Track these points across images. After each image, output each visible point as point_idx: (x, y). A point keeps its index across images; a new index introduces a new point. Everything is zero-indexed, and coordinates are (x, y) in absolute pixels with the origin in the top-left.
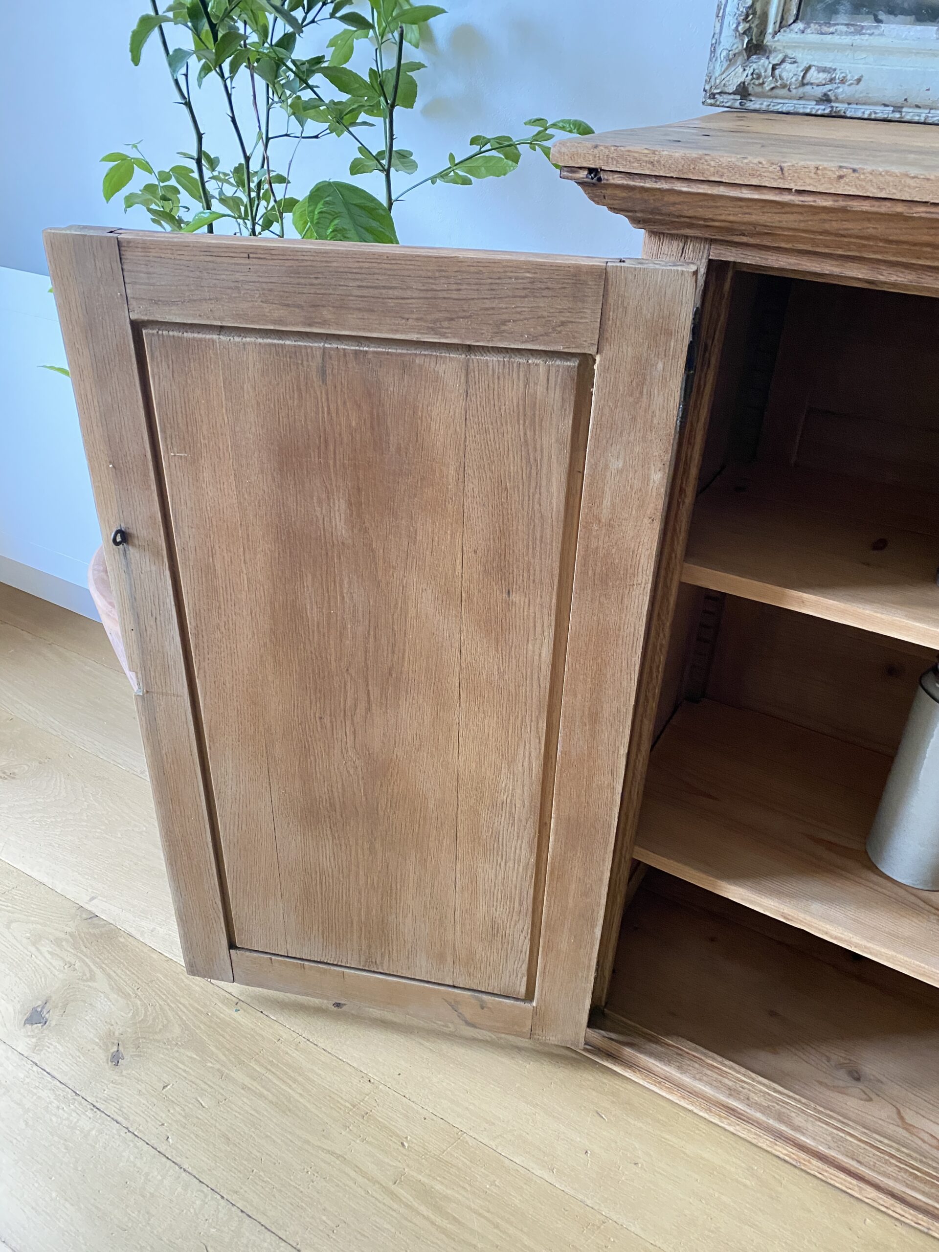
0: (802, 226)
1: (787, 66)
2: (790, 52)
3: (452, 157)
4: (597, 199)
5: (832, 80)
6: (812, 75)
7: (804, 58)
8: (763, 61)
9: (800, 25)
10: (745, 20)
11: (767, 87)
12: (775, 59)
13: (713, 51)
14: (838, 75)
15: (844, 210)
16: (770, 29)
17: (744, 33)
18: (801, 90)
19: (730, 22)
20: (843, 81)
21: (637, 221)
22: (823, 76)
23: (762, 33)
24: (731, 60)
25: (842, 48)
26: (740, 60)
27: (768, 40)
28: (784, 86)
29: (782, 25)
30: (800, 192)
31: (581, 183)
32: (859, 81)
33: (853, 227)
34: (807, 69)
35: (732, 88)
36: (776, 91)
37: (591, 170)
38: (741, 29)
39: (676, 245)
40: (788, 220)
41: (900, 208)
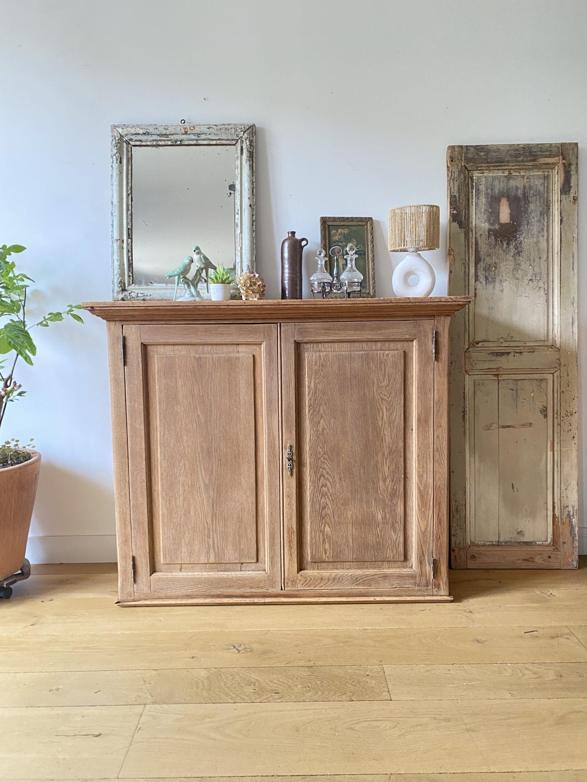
0: (140, 314)
1: (132, 293)
2: (133, 291)
3: (44, 317)
4: (93, 314)
5: (144, 296)
6: (139, 295)
7: (137, 291)
8: (126, 292)
9: (133, 285)
10: (120, 284)
11: (129, 298)
12: (130, 292)
13: (113, 291)
14: (145, 295)
15: (147, 309)
16: (126, 286)
17: (120, 287)
18: (137, 298)
19: (116, 285)
20: (147, 296)
21: (104, 318)
22: (142, 295)
23: (125, 287)
24: (118, 293)
25: (145, 289)
26: (120, 293)
27: (126, 288)
28: (133, 298)
29: (129, 285)
30: (137, 307)
31: (89, 310)
32: (150, 295)
33: (150, 313)
34: (138, 294)
35: (120, 299)
36: (132, 299)
37: (91, 307)
38: (119, 286)
39: (114, 323)
40: (137, 313)
41: (157, 308)
